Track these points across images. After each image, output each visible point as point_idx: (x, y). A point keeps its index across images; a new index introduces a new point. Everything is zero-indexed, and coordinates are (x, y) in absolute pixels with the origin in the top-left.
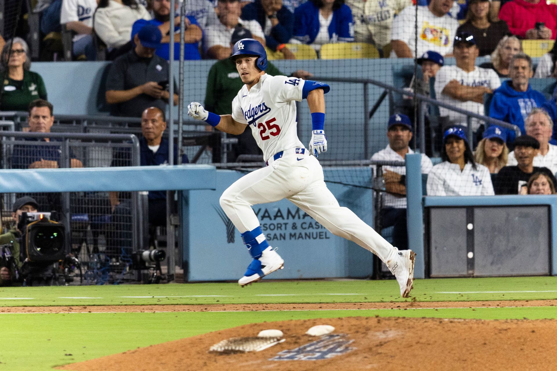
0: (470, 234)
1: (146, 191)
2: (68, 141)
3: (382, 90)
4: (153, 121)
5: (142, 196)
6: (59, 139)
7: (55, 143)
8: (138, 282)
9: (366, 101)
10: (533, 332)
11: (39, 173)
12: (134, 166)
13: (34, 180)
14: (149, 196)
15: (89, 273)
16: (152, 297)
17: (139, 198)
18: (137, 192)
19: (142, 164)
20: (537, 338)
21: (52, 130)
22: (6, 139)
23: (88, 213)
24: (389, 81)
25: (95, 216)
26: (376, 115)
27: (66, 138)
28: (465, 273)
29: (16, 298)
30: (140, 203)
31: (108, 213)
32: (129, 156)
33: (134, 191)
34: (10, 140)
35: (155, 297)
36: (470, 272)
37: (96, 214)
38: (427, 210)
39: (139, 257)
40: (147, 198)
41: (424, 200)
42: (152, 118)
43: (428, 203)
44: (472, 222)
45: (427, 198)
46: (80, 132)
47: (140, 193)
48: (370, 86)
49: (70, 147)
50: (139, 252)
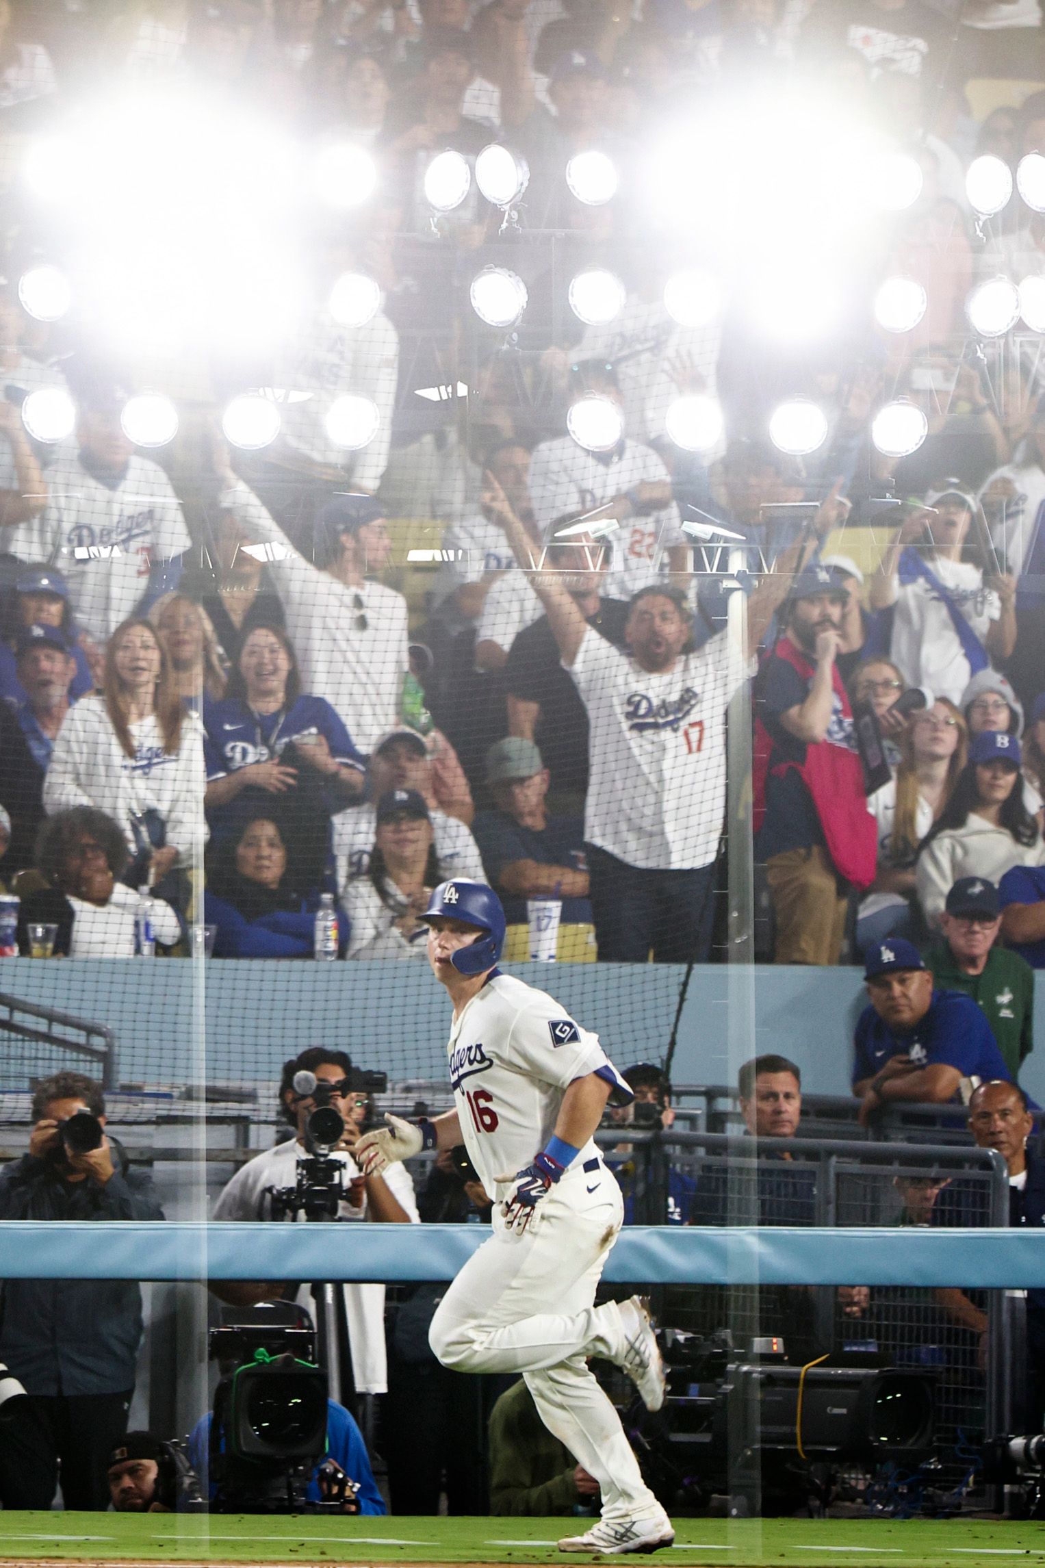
1: (1023, 1289)
2: (834, 1159)
4: (1004, 1114)
5: (1013, 1299)
6: (812, 1155)
7: (802, 1164)
8: (995, 1515)
11: (761, 1236)
12: (993, 1226)
13: (746, 1254)
14: (1028, 1300)
15: (876, 1488)
16: (1024, 1551)
17: (1005, 1305)
18: (999, 1290)
19: (1015, 1223)
21: (798, 1133)
22: (683, 1152)
23: (879, 1338)
25: (894, 1347)
27: (830, 1153)
29: (689, 1546)
30: (1006, 1317)
31: (925, 1342)
32: (983, 1200)
33: (992, 1289)
34: (691, 1152)
35: (1032, 1552)
37: (898, 1343)
39: (999, 1452)
40: (1023, 1305)
42: (1000, 1107)
46: (867, 1139)
47: (1008, 1293)
49: (838, 1175)
50: (1001, 1438)
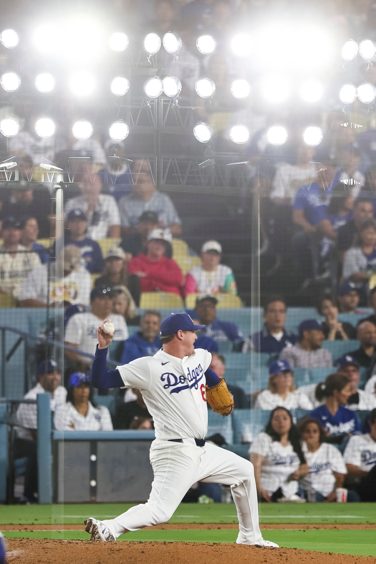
0: (93, 464)
3: (18, 336)
9: (4, 345)
10: (143, 552)
20: (146, 558)
24: (24, 328)
26: (12, 358)
28: (88, 499)
36: (93, 498)
38: (55, 443)
41: (52, 434)
43: (56, 437)
44: (95, 454)
45: (55, 432)
48: (7, 332)
